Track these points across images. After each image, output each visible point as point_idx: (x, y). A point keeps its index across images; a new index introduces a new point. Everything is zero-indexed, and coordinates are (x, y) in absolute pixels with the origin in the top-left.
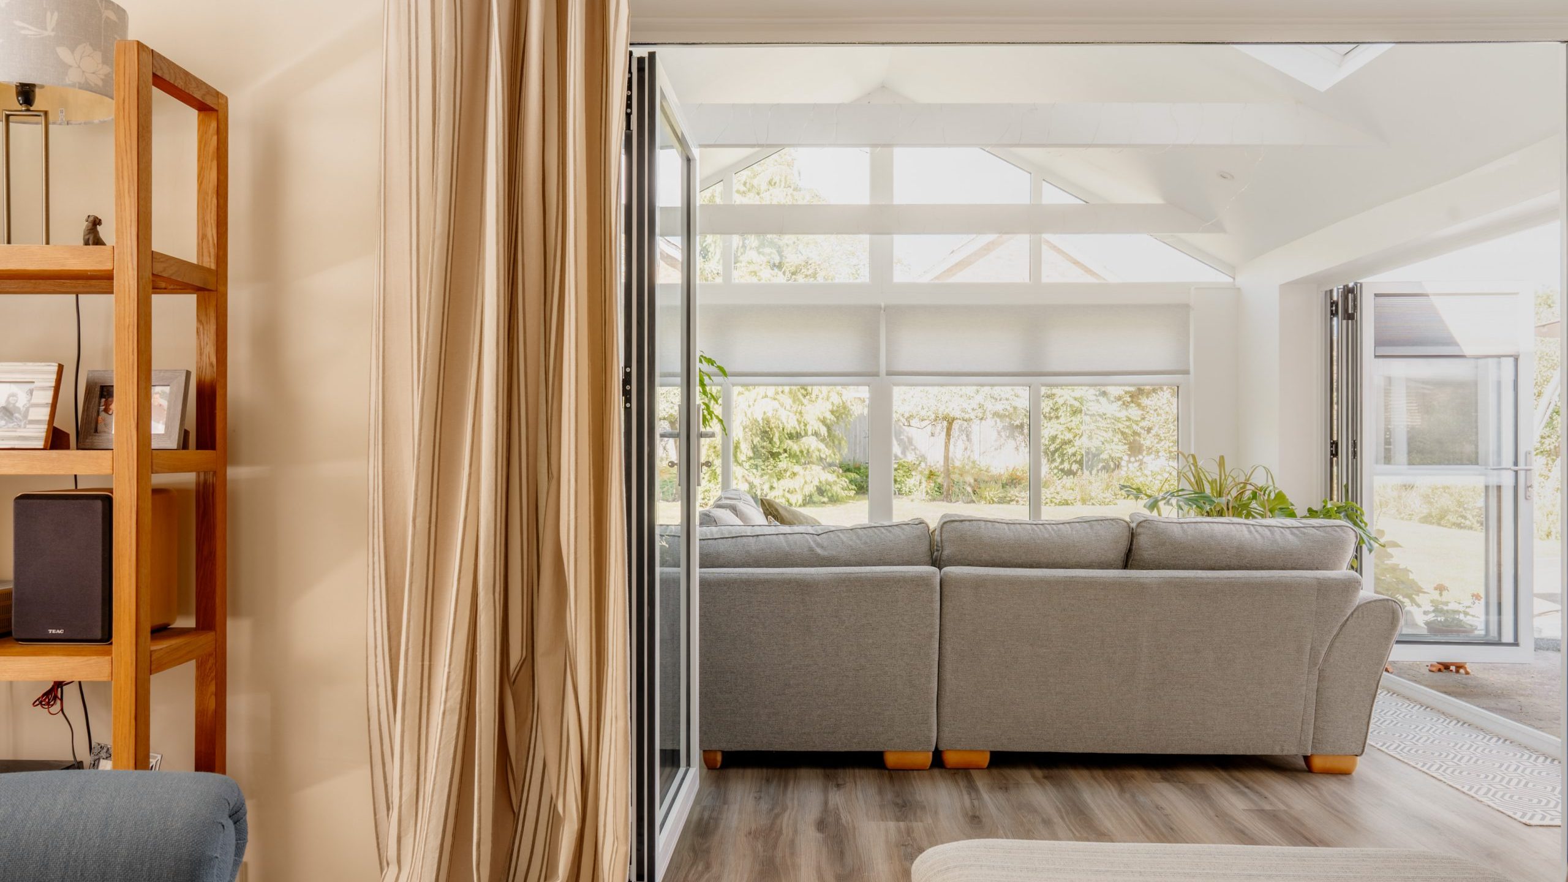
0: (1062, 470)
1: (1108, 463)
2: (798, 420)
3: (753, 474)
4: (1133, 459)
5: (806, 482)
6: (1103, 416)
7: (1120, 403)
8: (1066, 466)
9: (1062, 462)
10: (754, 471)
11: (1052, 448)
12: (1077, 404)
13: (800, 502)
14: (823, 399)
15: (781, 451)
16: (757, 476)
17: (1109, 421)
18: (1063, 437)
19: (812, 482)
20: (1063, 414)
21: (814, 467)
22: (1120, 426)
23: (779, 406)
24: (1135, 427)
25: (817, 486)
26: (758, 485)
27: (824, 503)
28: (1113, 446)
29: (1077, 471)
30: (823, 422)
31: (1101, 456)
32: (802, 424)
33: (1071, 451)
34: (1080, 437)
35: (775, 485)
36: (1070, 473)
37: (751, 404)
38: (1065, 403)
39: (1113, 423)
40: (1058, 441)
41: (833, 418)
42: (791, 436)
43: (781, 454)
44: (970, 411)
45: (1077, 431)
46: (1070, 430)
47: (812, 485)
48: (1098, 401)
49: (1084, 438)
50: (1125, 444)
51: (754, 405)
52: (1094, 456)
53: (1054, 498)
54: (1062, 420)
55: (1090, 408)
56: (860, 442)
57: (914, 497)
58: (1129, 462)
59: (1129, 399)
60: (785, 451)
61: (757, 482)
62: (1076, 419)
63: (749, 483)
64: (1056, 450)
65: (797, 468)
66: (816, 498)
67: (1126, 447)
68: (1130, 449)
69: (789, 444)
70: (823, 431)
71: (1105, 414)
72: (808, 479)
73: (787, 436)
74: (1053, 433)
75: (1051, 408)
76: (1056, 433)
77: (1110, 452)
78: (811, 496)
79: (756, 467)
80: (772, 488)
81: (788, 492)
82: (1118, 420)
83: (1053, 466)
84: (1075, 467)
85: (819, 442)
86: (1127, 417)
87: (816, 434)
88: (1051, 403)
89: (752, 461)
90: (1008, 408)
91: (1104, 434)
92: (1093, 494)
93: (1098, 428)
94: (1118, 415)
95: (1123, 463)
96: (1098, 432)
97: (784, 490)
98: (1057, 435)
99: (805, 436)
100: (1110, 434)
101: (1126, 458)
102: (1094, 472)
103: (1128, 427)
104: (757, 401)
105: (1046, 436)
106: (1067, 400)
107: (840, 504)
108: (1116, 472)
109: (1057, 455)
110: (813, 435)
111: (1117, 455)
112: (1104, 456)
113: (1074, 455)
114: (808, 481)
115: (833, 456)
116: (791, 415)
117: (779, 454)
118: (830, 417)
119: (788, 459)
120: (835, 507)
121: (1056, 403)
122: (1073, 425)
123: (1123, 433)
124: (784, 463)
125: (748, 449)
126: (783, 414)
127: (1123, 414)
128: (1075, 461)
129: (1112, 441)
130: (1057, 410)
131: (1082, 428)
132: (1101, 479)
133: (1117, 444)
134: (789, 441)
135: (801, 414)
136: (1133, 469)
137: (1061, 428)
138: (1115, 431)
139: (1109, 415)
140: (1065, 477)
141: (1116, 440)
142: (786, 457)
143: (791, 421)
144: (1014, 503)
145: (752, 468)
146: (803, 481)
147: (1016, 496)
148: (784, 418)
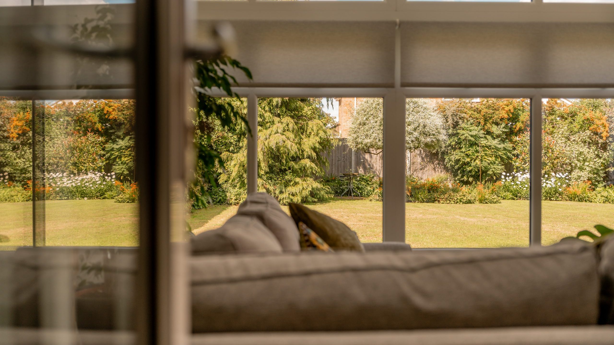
0: (462, 181)
1: (492, 177)
2: (298, 148)
3: (269, 183)
4: (508, 174)
5: (303, 188)
6: (489, 147)
7: (500, 139)
8: (465, 178)
9: (462, 176)
10: (270, 181)
11: (456, 167)
12: (472, 139)
13: (300, 201)
14: (314, 135)
15: (287, 168)
16: (272, 185)
17: (493, 150)
18: (463, 160)
19: (307, 188)
20: (464, 146)
21: (308, 178)
22: (500, 153)
23: (286, 139)
24: (509, 154)
25: (310, 191)
26: (272, 190)
27: (315, 202)
28: (496, 166)
29: (472, 182)
30: (314, 149)
31: (488, 173)
32: (300, 151)
33: (469, 169)
34: (475, 161)
35: (284, 190)
36: (467, 183)
37: (267, 137)
38: (465, 139)
39: (496, 152)
40: (461, 163)
41: (320, 147)
42: (294, 159)
43: (287, 171)
44: (410, 142)
45: (473, 157)
46: (468, 155)
47: (307, 190)
48: (485, 137)
49: (478, 161)
50: (503, 165)
51: (269, 138)
52: (483, 172)
53: (462, 199)
54: (463, 150)
55: (481, 142)
56: (335, 163)
57: (372, 198)
58: (506, 176)
59: (505, 137)
60: (289, 168)
61: (271, 188)
62: (472, 150)
63: (266, 189)
64: (459, 169)
65: (298, 180)
66: (310, 199)
67: (503, 167)
68: (506, 168)
69: (292, 163)
70: (314, 155)
71: (490, 146)
72: (305, 186)
73: (291, 159)
74: (457, 157)
75: (456, 142)
76: (460, 158)
77: (494, 169)
78: (306, 198)
79: (271, 179)
80: (281, 192)
81: (291, 195)
82: (497, 149)
83: (457, 178)
84: (471, 179)
85: (312, 163)
86: (504, 148)
87: (309, 157)
88: (456, 139)
89: (268, 175)
91: (490, 159)
92: (486, 197)
93: (486, 155)
94: (499, 146)
95: (503, 177)
96: (486, 157)
97: (289, 194)
98: (459, 160)
99: (302, 159)
100: (494, 158)
101: (504, 174)
102: (483, 182)
103: (505, 154)
104: (271, 136)
105: (453, 160)
106: (466, 137)
107: (326, 203)
108: (498, 182)
109: (459, 172)
110: (307, 158)
111: (498, 172)
112: (490, 172)
113: (470, 171)
115: (320, 172)
116: (294, 144)
117: (285, 170)
118: (317, 145)
119: (291, 174)
120: (322, 205)
122: (470, 152)
123: (502, 158)
124: (289, 176)
125: (266, 167)
126: (289, 144)
127: (502, 146)
128: (472, 176)
129: (495, 163)
130: (460, 143)
131: (476, 155)
132: (488, 187)
133: (498, 165)
134: (292, 162)
135: (300, 144)
136: (509, 180)
137: (463, 155)
138: (496, 157)
139: (493, 147)
140: (464, 186)
141: (497, 162)
142: (290, 172)
143: (293, 149)
144: (437, 202)
145: (268, 180)
146: (301, 188)
147: (438, 198)
148: (289, 147)
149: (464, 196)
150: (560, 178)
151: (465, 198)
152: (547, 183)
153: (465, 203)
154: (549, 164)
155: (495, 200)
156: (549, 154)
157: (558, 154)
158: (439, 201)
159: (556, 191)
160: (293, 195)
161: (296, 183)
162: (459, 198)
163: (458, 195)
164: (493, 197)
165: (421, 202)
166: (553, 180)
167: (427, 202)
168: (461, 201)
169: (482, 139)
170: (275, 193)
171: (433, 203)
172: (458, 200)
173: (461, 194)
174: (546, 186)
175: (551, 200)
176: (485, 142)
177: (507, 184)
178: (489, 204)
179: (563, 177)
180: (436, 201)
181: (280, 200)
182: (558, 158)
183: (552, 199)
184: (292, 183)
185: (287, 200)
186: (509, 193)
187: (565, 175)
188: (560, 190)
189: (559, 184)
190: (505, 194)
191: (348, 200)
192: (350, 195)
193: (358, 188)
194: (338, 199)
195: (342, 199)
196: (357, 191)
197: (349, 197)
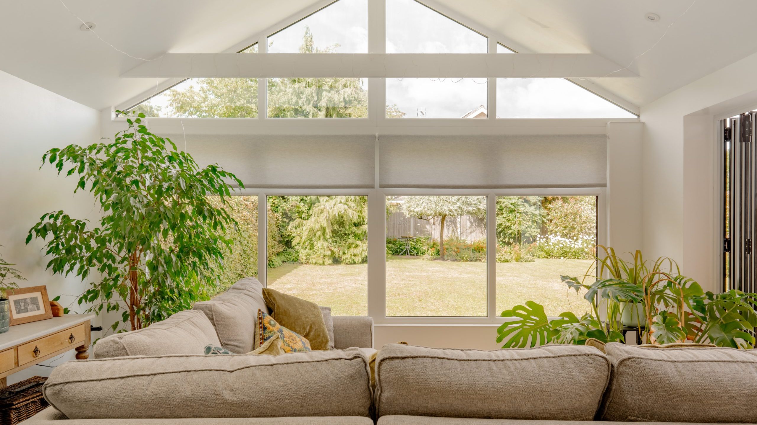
0: (504, 242)
1: (529, 238)
2: (359, 216)
3: (334, 245)
4: (542, 237)
6: (526, 213)
7: (535, 206)
8: (507, 240)
9: (505, 238)
10: (335, 244)
11: (499, 230)
12: (512, 207)
13: (360, 261)
15: (350, 233)
16: (336, 247)
17: (530, 216)
18: (505, 225)
19: (366, 250)
20: (505, 212)
22: (536, 218)
23: (348, 208)
24: (544, 219)
26: (337, 252)
28: (532, 230)
29: (513, 242)
31: (526, 235)
32: (361, 218)
33: (510, 232)
34: (514, 225)
35: (346, 252)
36: (509, 244)
37: (332, 206)
39: (532, 217)
40: (502, 227)
42: (355, 225)
43: (350, 235)
44: (454, 211)
45: (513, 222)
46: (508, 221)
48: (523, 205)
49: (517, 226)
50: (538, 229)
51: (334, 208)
52: (522, 235)
53: (501, 258)
54: (504, 215)
55: (520, 209)
57: (426, 257)
58: (540, 238)
59: (540, 204)
60: (352, 233)
61: (336, 250)
62: (511, 216)
63: (331, 251)
64: (501, 231)
65: (359, 242)
67: (539, 230)
68: (541, 231)
71: (527, 212)
72: (365, 248)
73: (352, 224)
74: (500, 222)
75: (499, 209)
76: (501, 222)
77: (530, 232)
78: (366, 258)
79: (336, 242)
80: (344, 253)
81: (353, 255)
82: (535, 215)
83: (500, 240)
84: (511, 241)
88: (498, 206)
89: (333, 239)
90: (475, 209)
91: (527, 223)
92: (522, 256)
93: (524, 220)
94: (535, 213)
95: (538, 239)
96: (524, 222)
97: (351, 255)
98: (501, 224)
99: (362, 224)
100: (530, 223)
101: (539, 236)
102: (522, 243)
103: (540, 219)
104: (335, 205)
105: (496, 224)
106: (507, 205)
108: (534, 243)
109: (502, 234)
110: (367, 224)
111: (534, 234)
112: (527, 235)
113: (511, 234)
121: (501, 206)
122: (510, 218)
123: (537, 223)
124: (351, 240)
126: (350, 212)
127: (538, 212)
128: (512, 237)
129: (532, 227)
130: (502, 210)
131: (515, 220)
132: (526, 247)
133: (534, 229)
134: (354, 228)
135: (361, 212)
136: (543, 242)
137: (504, 220)
138: (533, 222)
139: (529, 213)
140: (506, 246)
141: (533, 226)
142: (352, 237)
143: (355, 217)
145: (333, 242)
146: (361, 249)
148: (350, 215)
149: (502, 256)
150: (586, 240)
151: (503, 258)
152: (575, 244)
154: (578, 228)
155: (530, 259)
156: (578, 220)
157: (585, 220)
158: (480, 260)
159: (583, 251)
160: (355, 256)
161: (357, 246)
162: (498, 257)
164: (528, 257)
165: (465, 261)
166: (580, 241)
167: (471, 261)
168: (499, 260)
169: (520, 207)
170: (339, 254)
171: (476, 261)
173: (500, 254)
174: (574, 247)
175: (579, 259)
176: (523, 209)
177: (542, 245)
178: (524, 263)
179: (589, 239)
180: (478, 260)
181: (344, 260)
182: (585, 223)
183: (580, 257)
184: (353, 246)
185: (349, 260)
186: (543, 253)
187: (591, 237)
188: (586, 250)
189: (585, 245)
190: (539, 253)
191: (405, 259)
192: (408, 254)
193: (415, 248)
194: (396, 259)
195: (399, 259)
196: (414, 251)
197: (406, 256)
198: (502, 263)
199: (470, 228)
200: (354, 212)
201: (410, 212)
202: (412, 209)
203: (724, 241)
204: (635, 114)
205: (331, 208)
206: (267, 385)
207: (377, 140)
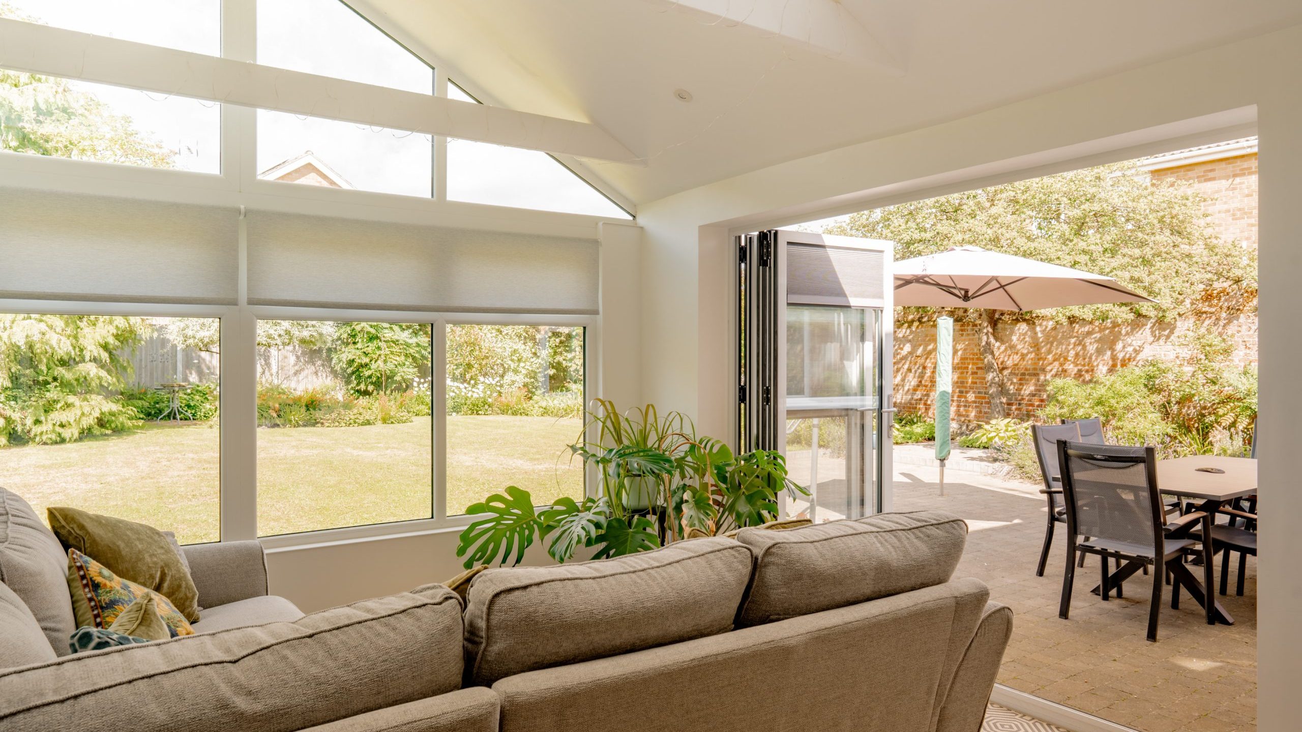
0: (358, 391)
1: (401, 384)
2: (72, 345)
3: (11, 407)
4: (422, 380)
5: (83, 414)
6: (395, 342)
7: (411, 331)
8: (362, 387)
9: (358, 384)
10: (13, 403)
11: (349, 371)
12: (373, 331)
13: (76, 435)
14: (104, 322)
15: (50, 379)
16: (17, 410)
17: (401, 347)
18: (360, 361)
19: (90, 414)
20: (360, 340)
21: (93, 396)
22: (411, 351)
23: (47, 329)
24: (423, 352)
25: (97, 418)
26: (18, 420)
27: (106, 435)
28: (405, 369)
29: (373, 391)
30: (105, 347)
31: (395, 378)
32: (77, 349)
33: (367, 373)
34: (376, 361)
35: (43, 418)
36: (366, 393)
37: (7, 325)
38: (362, 331)
39: (405, 349)
40: (356, 364)
41: (117, 343)
42: (63, 363)
43: (49, 383)
44: (276, 337)
45: (374, 356)
46: (366, 354)
47: (92, 417)
48: (391, 328)
49: (380, 362)
50: (415, 367)
51: (11, 328)
52: (388, 378)
53: (357, 418)
54: (359, 345)
55: (385, 335)
56: (146, 366)
57: (212, 423)
58: (419, 383)
59: (418, 327)
60: (55, 379)
61: (16, 416)
62: (372, 346)
63: (5, 418)
64: (353, 373)
65: (71, 399)
66: (97, 431)
67: (416, 369)
68: (419, 372)
69: (60, 371)
70: (105, 356)
71: (398, 341)
72: (87, 410)
73: (57, 363)
74: (351, 357)
75: (349, 335)
76: (354, 357)
77: (403, 374)
78: (89, 429)
79: (15, 398)
80: (37, 422)
81: (59, 426)
82: (408, 345)
83: (350, 387)
84: (370, 388)
85: (100, 369)
86: (417, 343)
87: (95, 360)
88: (348, 329)
89: (9, 393)
90: (314, 334)
91: (398, 358)
92: (392, 414)
93: (392, 353)
94: (410, 341)
95: (415, 384)
96: (391, 356)
97: (54, 425)
98: (353, 360)
99: (80, 362)
100: (403, 358)
101: (417, 379)
102: (388, 392)
103: (417, 352)
104: (16, 323)
105: (344, 360)
106: (363, 327)
107: (128, 435)
108: (408, 392)
109: (354, 377)
110: (90, 361)
111: (409, 377)
112: (398, 378)
113: (370, 377)
114: (86, 412)
115: (117, 384)
116: (64, 339)
117: (46, 383)
118: (111, 340)
119: (59, 389)
120: (120, 440)
121: (354, 329)
122: (369, 350)
123: (414, 358)
124: (53, 393)
125: (5, 379)
126: (53, 338)
127: (413, 341)
128: (372, 383)
129: (404, 365)
130: (354, 336)
131: (378, 353)
132: (395, 399)
133: (408, 367)
134: (60, 369)
135: (76, 337)
136: (424, 389)
137: (358, 352)
138: (406, 356)
139: (401, 342)
140: (361, 397)
141: (407, 363)
142: (56, 387)
143: (63, 347)
144: (319, 425)
145: (9, 400)
146: (79, 413)
147: (321, 419)
148: (54, 343)
149: (360, 414)
150: (489, 385)
151: (361, 418)
152: (474, 392)
153: (362, 425)
154: (476, 366)
155: (405, 418)
156: (476, 353)
157: (487, 353)
158: (322, 424)
159: (485, 403)
160: (62, 426)
161: (68, 405)
162: (352, 417)
163: (351, 413)
164: (402, 414)
165: (295, 426)
166: (481, 387)
167: (305, 426)
168: (355, 422)
169: (386, 331)
170: (24, 425)
171: (314, 426)
172: (352, 421)
173: (355, 411)
174: (472, 396)
175: (478, 414)
176: (390, 335)
177: (421, 394)
178: (396, 425)
179: (494, 383)
180: (318, 423)
181: (36, 435)
182: (487, 358)
183: (480, 412)
184: (59, 405)
185: (50, 436)
186: (423, 407)
187: (496, 380)
188: (490, 400)
189: (489, 393)
190: (418, 408)
191: (170, 427)
192: (175, 418)
193: (189, 406)
194: (151, 428)
195: (158, 427)
196: (186, 411)
197: (172, 422)
198: (360, 427)
199: (295, 365)
200: (61, 337)
201: (186, 338)
202: (190, 333)
203: (740, 389)
204: (631, 215)
205: (5, 329)
206: (314, 670)
207: (242, 217)
